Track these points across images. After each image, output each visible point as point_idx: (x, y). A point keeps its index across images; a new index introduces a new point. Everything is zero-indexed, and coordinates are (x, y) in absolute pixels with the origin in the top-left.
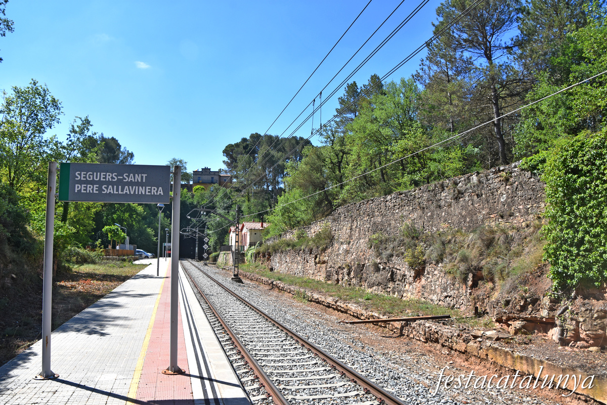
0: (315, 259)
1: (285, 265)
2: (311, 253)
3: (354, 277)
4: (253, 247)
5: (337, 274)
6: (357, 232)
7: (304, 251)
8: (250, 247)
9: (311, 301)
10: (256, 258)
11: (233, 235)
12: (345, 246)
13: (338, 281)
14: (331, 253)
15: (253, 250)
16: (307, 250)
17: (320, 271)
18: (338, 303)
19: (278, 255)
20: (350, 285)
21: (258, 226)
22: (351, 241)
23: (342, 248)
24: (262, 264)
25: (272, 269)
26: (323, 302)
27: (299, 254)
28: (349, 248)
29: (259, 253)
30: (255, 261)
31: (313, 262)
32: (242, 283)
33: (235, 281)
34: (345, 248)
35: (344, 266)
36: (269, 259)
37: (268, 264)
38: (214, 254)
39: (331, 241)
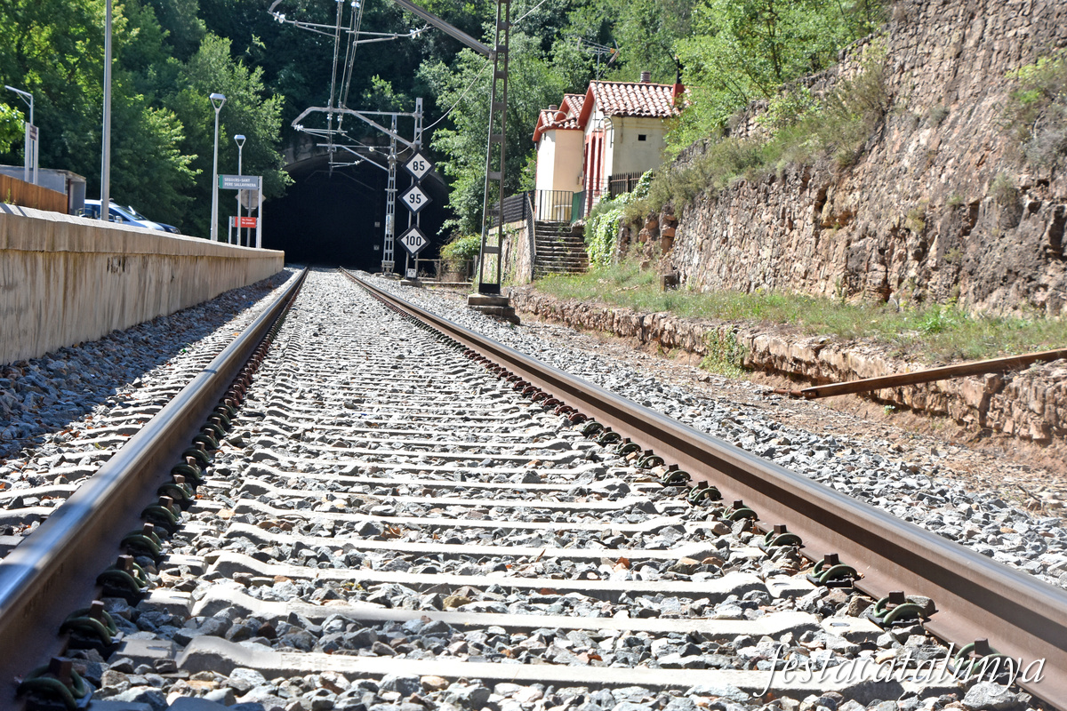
0: (819, 208)
1: (720, 255)
2: (804, 187)
3: (935, 269)
4: (621, 198)
5: (883, 262)
6: (978, 65)
7: (785, 177)
8: (612, 197)
9: (749, 368)
10: (627, 241)
11: (547, 151)
12: (925, 136)
13: (885, 290)
14: (873, 173)
15: (620, 209)
16: (793, 171)
17: (827, 260)
18: (824, 354)
19: (702, 212)
20: (919, 299)
21: (659, 99)
22: (953, 108)
23: (914, 144)
24: (646, 265)
25: (672, 281)
26: (783, 359)
27: (767, 196)
28: (936, 142)
29: (638, 222)
30: (622, 256)
31: (810, 221)
32: (516, 321)
33: (487, 312)
34: (923, 142)
35: (909, 223)
36: (669, 241)
37: (666, 264)
38: (462, 243)
39: (881, 120)
